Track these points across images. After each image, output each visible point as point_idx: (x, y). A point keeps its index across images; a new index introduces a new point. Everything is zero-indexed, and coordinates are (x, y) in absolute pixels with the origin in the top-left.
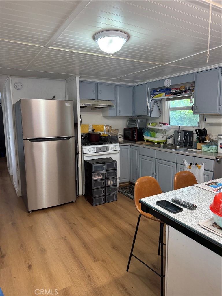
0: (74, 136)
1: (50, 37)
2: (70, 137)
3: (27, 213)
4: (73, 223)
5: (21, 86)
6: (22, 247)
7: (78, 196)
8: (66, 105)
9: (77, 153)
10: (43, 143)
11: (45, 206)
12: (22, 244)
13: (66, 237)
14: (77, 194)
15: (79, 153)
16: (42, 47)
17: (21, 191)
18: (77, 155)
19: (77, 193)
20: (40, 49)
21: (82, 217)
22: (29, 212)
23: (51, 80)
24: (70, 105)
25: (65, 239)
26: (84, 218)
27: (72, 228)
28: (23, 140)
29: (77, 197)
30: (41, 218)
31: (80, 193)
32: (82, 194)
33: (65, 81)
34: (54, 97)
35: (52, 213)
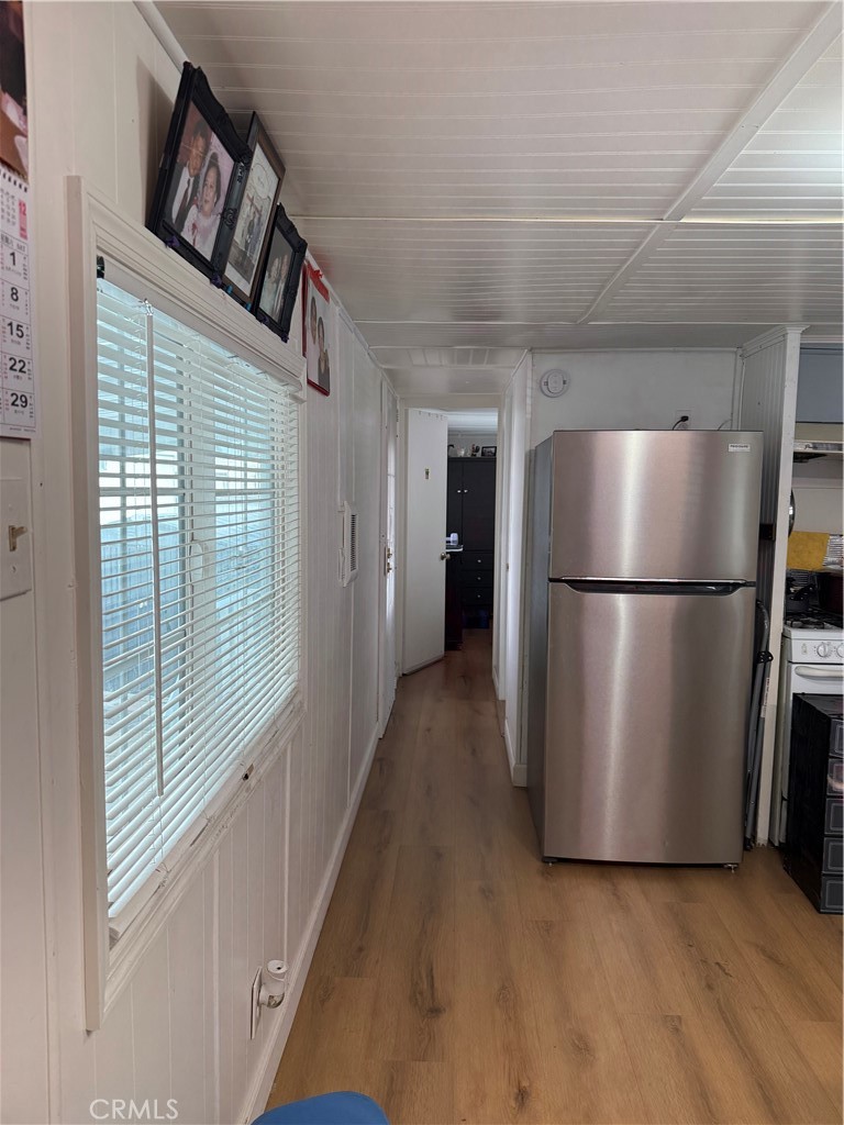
0: (755, 580)
1: (688, 178)
2: (736, 586)
3: (539, 864)
4: (717, 963)
5: (564, 383)
6: (506, 997)
7: (748, 843)
8: (731, 449)
9: (760, 657)
10: (622, 601)
11: (608, 855)
12: (504, 988)
13: (679, 1018)
14: (748, 836)
15: (768, 657)
16: (653, 226)
17: (525, 766)
18: (761, 666)
19: (744, 829)
20: (645, 235)
21: (763, 951)
22: (546, 860)
23: (678, 351)
24: (748, 449)
25: (675, 1026)
26: (770, 957)
27: (710, 987)
28: (547, 580)
29: (745, 849)
30: (588, 895)
31: (762, 835)
32: (770, 841)
33: (736, 353)
34: (685, 419)
35: (631, 887)
